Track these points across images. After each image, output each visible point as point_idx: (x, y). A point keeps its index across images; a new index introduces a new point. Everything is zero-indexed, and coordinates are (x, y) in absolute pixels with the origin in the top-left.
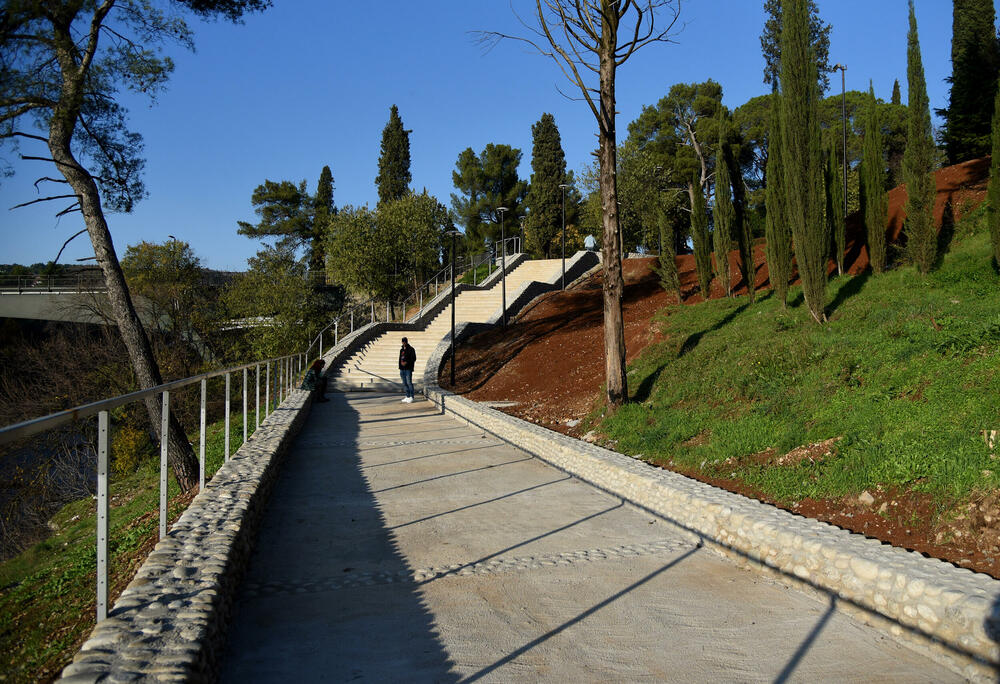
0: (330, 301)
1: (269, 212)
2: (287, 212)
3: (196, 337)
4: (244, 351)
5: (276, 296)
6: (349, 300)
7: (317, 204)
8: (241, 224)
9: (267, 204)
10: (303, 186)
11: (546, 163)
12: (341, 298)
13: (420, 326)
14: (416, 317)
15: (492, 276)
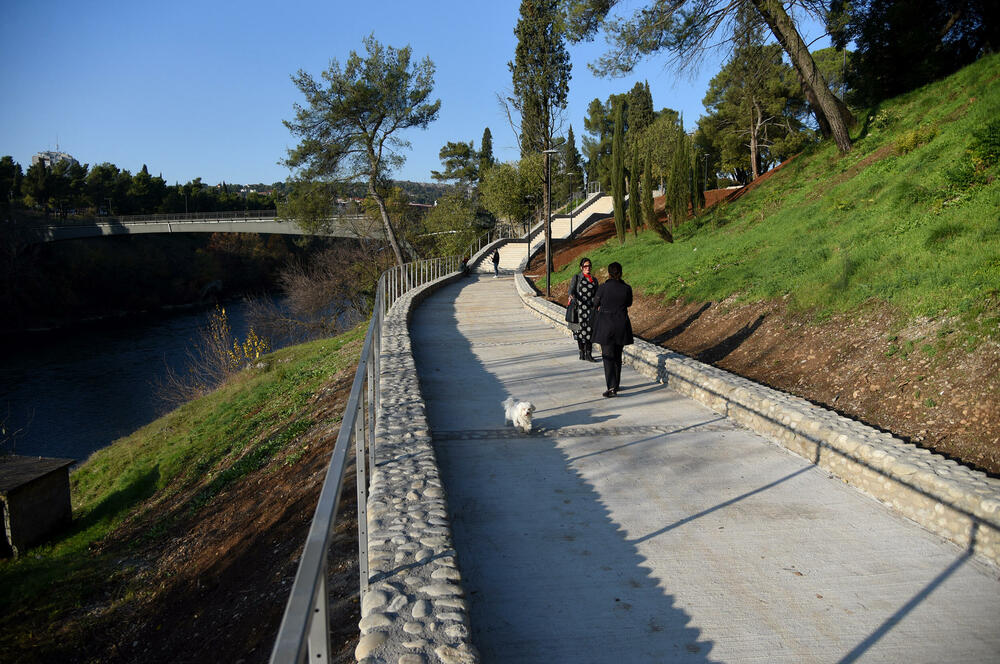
0: (487, 222)
1: (450, 164)
2: (461, 163)
3: (408, 245)
4: (436, 254)
5: (453, 221)
6: (498, 222)
7: (481, 156)
8: (433, 172)
9: (449, 159)
10: (471, 145)
11: (636, 120)
12: (493, 220)
13: (528, 240)
14: (527, 234)
15: (578, 208)
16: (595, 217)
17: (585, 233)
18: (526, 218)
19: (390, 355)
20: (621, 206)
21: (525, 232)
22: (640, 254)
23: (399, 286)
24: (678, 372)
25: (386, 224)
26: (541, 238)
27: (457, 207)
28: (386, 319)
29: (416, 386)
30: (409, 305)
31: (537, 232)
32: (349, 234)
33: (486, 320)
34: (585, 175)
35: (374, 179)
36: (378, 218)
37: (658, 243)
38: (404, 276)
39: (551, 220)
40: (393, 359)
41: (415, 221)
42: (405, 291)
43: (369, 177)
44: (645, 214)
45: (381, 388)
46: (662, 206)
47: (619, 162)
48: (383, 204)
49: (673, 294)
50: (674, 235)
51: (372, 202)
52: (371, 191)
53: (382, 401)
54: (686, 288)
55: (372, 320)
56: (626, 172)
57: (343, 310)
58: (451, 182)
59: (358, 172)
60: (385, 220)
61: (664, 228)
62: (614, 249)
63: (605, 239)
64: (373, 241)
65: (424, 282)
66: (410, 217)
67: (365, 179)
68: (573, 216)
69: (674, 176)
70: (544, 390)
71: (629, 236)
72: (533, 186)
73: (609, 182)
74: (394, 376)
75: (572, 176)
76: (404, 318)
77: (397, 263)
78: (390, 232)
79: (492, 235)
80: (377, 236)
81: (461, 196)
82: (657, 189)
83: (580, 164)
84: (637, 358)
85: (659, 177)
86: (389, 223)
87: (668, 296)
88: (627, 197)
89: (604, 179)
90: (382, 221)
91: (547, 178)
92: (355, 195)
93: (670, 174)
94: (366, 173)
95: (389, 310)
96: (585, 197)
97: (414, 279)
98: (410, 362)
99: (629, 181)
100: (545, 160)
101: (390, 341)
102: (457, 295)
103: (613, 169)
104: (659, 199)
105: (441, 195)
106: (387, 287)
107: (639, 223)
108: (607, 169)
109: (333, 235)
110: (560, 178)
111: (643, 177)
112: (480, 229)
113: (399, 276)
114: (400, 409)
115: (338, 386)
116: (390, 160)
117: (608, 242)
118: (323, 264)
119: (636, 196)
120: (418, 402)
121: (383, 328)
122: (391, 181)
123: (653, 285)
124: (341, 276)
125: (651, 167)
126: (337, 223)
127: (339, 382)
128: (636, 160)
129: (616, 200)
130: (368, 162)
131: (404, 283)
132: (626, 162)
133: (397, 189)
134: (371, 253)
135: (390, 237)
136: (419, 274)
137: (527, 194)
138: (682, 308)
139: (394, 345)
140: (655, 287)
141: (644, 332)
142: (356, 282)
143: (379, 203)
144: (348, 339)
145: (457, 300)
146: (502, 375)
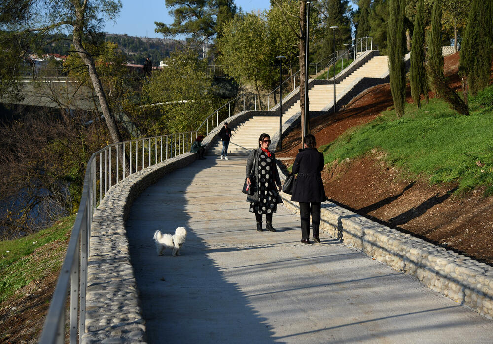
0: (227, 90)
1: (180, 13)
2: (194, 13)
3: (125, 118)
4: (162, 129)
5: (184, 88)
6: (241, 89)
8: (157, 24)
9: (178, 7)
12: (235, 88)
13: (280, 113)
14: (278, 106)
15: (343, 72)
16: (366, 83)
17: (352, 104)
18: (276, 85)
19: (101, 261)
20: (399, 67)
21: (276, 103)
22: (425, 130)
23: (114, 169)
24: (479, 286)
25: (97, 89)
26: (296, 110)
27: (189, 69)
28: (96, 214)
29: (134, 301)
30: (126, 195)
31: (291, 103)
32: (46, 102)
33: (226, 215)
34: (354, 29)
35: (79, 31)
36: (85, 82)
37: (449, 116)
38: (121, 159)
39: (309, 87)
40: (105, 266)
41: (135, 88)
42: (121, 177)
43: (73, 28)
44: (431, 79)
45: (88, 304)
46: (454, 67)
47: (398, 10)
48: (93, 64)
49: (470, 182)
50: (470, 105)
51: (77, 62)
52: (76, 47)
53: (88, 322)
54: (486, 174)
55: (77, 215)
56: (408, 24)
57: (38, 201)
58: (181, 37)
59: (58, 20)
60: (95, 85)
61: (457, 96)
62: (390, 124)
63: (378, 111)
64: (78, 112)
65: (147, 165)
66: (128, 82)
67: (67, 30)
68: (337, 82)
69: (472, 26)
70: (299, 306)
71: (410, 108)
72: (285, 43)
73: (384, 37)
74: (105, 288)
75: (336, 30)
76: (120, 212)
77: (112, 141)
78: (101, 101)
79: (233, 106)
80: (84, 105)
81: (194, 57)
82: (449, 45)
83: (347, 14)
84: (422, 266)
85: (452, 28)
86: (101, 89)
87: (463, 185)
88: (407, 57)
89: (378, 34)
90: (90, 86)
91: (304, 33)
92: (55, 51)
93: (467, 23)
94: (68, 22)
95: (101, 202)
96: (352, 57)
97: (134, 162)
98: (126, 269)
99: (411, 34)
100: (301, 10)
101: (100, 243)
102: (189, 183)
103: (390, 20)
104: (451, 57)
105: (167, 54)
106: (98, 171)
107: (423, 89)
108: (383, 20)
109: (24, 102)
110: (321, 33)
111: (430, 29)
112: (218, 98)
113: (114, 157)
114: (113, 333)
115: (28, 303)
116: (101, 6)
117: (382, 114)
118: (10, 141)
119: (420, 55)
120: (137, 323)
121: (93, 225)
122: (102, 35)
123: (442, 170)
124: (36, 157)
125: (440, 15)
126: (30, 88)
127: (30, 298)
128: (422, 7)
129: (392, 61)
130: (71, 8)
131: (121, 167)
132: (408, 10)
133: (111, 45)
134: (77, 127)
135: (102, 107)
136: (140, 156)
137: (278, 53)
138: (481, 201)
139: (107, 247)
140: (444, 174)
141: (430, 231)
142: (55, 166)
143: (87, 62)
144: (43, 239)
145: (189, 189)
146: (245, 286)
